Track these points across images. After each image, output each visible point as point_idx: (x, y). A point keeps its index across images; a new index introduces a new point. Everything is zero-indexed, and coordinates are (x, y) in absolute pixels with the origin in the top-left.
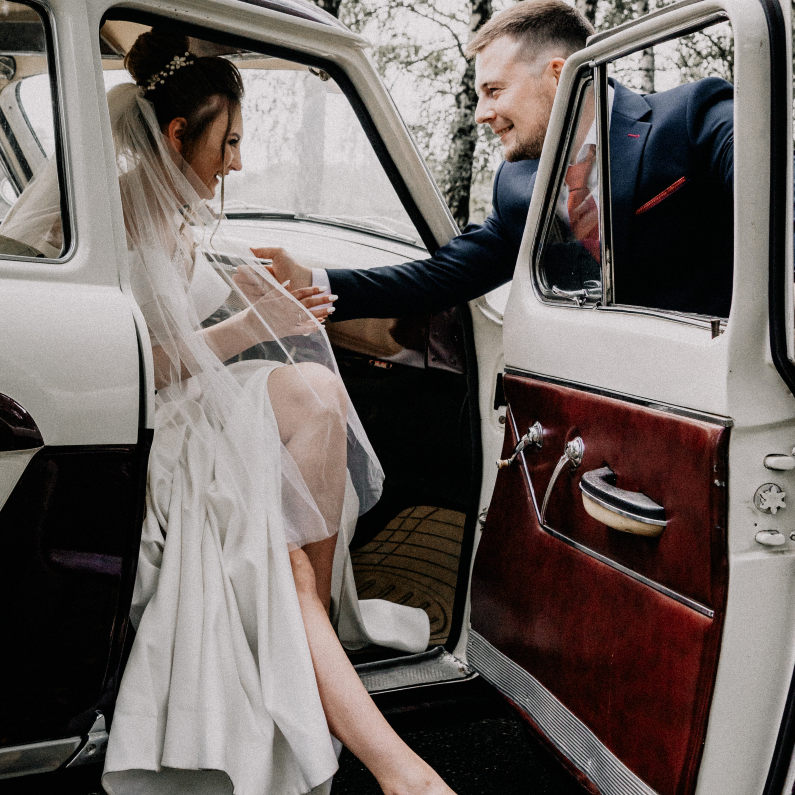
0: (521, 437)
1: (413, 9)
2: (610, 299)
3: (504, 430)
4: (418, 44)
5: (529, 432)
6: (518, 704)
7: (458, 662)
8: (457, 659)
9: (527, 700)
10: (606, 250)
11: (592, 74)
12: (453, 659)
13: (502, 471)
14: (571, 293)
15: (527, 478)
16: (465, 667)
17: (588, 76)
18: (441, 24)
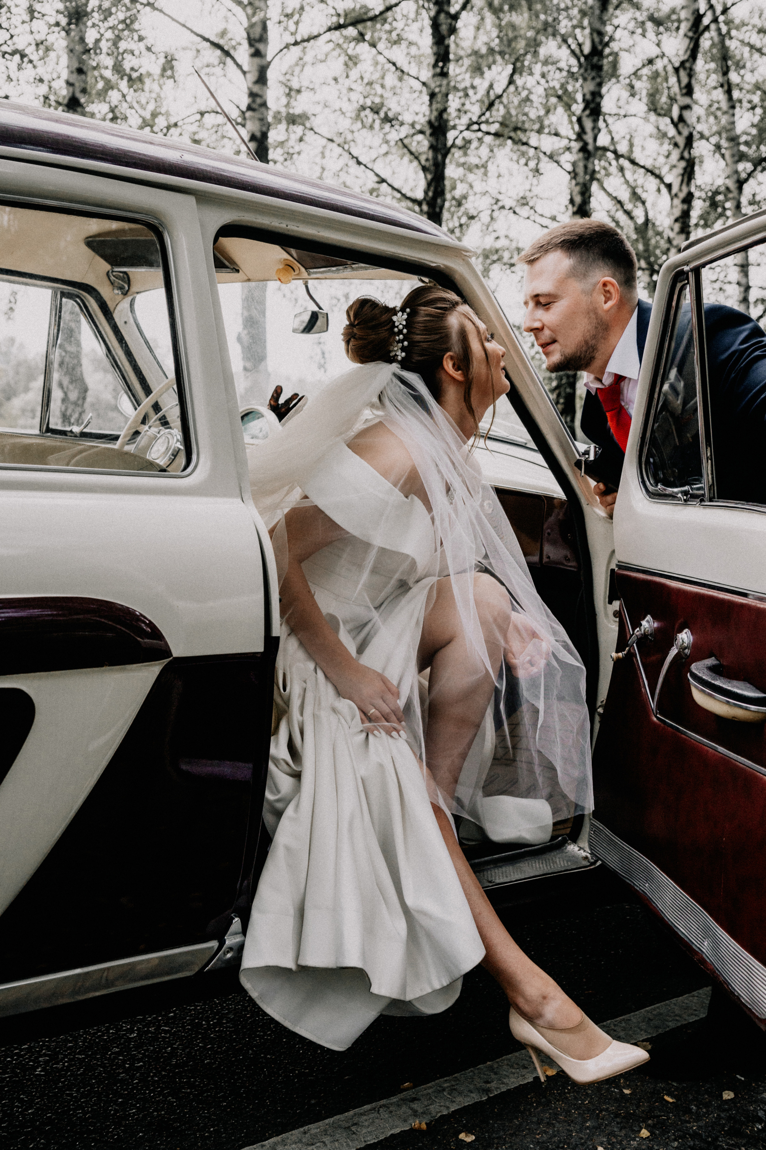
0: (633, 631)
1: (515, 212)
2: (712, 495)
3: (617, 624)
4: (520, 245)
5: (641, 625)
6: (638, 889)
7: (582, 851)
8: (581, 848)
9: (647, 885)
10: (707, 448)
11: (687, 278)
12: (576, 849)
13: (618, 663)
14: (676, 490)
15: (640, 670)
16: (589, 855)
17: (684, 280)
18: (542, 226)
